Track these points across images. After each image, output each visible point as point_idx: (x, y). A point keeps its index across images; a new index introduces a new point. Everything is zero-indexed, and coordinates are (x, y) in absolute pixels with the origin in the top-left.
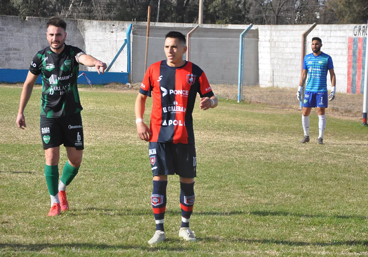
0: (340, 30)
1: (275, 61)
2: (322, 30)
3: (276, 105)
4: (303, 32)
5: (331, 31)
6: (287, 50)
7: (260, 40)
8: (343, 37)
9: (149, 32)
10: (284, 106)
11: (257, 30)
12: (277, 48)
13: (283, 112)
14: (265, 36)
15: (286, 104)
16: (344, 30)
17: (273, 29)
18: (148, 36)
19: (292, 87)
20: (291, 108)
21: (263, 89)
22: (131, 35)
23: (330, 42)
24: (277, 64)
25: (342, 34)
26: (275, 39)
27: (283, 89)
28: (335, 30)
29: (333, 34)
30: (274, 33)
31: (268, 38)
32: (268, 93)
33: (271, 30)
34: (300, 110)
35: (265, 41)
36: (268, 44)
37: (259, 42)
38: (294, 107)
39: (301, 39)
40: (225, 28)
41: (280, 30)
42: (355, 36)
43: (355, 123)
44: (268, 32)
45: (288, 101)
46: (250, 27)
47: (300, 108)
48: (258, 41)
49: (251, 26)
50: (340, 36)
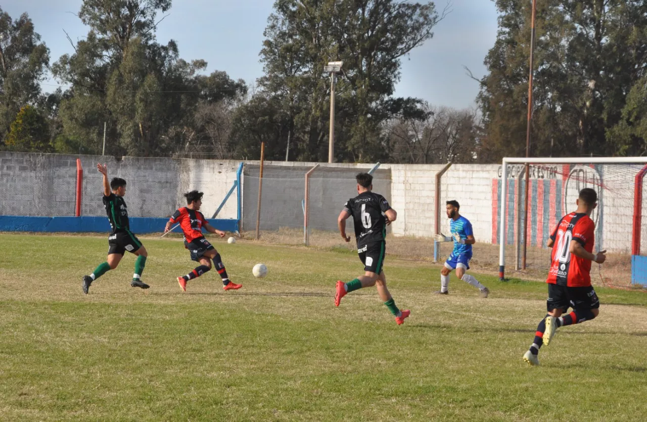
0: (483, 171)
1: (411, 206)
2: (463, 171)
3: (407, 256)
4: (436, 172)
5: (473, 171)
6: (425, 193)
7: (393, 181)
8: (487, 178)
9: (262, 172)
10: (417, 258)
11: (390, 170)
12: (413, 190)
13: (412, 265)
14: (399, 177)
15: (419, 256)
16: (486, 171)
17: (408, 168)
18: (262, 177)
19: (430, 236)
20: (424, 260)
21: (396, 238)
22: (242, 175)
23: (472, 185)
24: (413, 209)
25: (485, 175)
26: (411, 180)
27: (420, 238)
28: (477, 171)
29: (475, 175)
30: (409, 174)
31: (402, 179)
32: (401, 243)
33: (405, 170)
34: (434, 263)
35: (399, 183)
36: (402, 186)
37: (392, 184)
38: (428, 259)
39: (434, 179)
40: (353, 167)
41: (416, 171)
42: (499, 178)
43: (492, 277)
44: (403, 172)
45: (422, 253)
46: (377, 167)
47: (435, 261)
48: (390, 182)
49: (379, 165)
50: (483, 178)
